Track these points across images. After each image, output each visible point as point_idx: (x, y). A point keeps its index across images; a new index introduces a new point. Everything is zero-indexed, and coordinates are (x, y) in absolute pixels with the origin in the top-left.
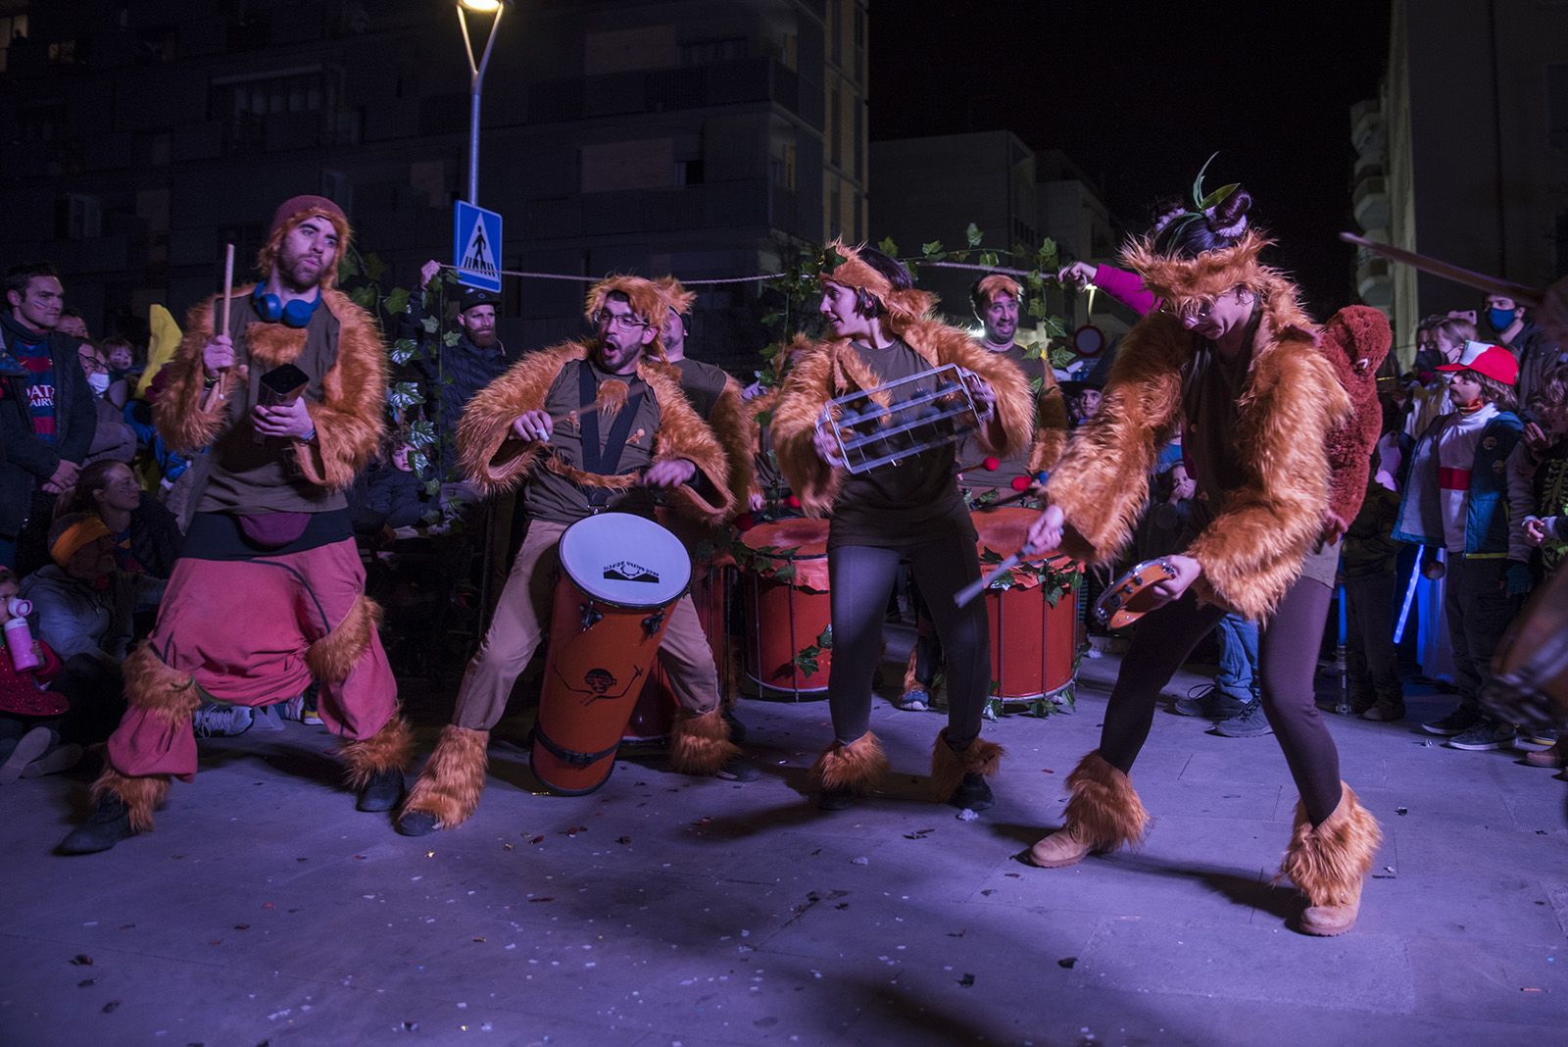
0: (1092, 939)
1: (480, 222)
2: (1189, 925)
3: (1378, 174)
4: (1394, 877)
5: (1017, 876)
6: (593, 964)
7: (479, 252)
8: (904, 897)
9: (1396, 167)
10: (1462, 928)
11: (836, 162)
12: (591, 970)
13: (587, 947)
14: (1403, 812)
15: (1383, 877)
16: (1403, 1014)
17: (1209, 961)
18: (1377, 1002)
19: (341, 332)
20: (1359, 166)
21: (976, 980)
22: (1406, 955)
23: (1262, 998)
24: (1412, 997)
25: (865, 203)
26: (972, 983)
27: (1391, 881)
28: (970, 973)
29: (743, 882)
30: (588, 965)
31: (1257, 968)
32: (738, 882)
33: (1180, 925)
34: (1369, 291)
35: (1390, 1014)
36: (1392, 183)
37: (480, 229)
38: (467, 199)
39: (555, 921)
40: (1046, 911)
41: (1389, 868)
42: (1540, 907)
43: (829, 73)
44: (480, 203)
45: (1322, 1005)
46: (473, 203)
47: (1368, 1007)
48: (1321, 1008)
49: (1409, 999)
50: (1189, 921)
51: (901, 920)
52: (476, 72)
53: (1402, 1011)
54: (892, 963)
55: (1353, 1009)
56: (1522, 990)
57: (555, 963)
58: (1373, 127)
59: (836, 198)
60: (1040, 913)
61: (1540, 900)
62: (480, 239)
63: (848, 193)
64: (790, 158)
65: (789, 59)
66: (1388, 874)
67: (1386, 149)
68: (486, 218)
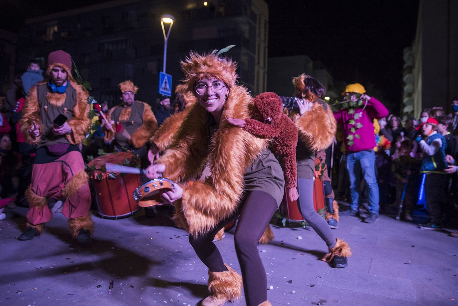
0: (324, 273)
1: (166, 78)
2: (351, 272)
3: (411, 69)
4: (410, 264)
5: (304, 255)
6: (192, 269)
7: (166, 86)
8: (273, 258)
9: (416, 66)
10: (431, 280)
11: (259, 63)
12: (192, 270)
13: (191, 265)
14: (413, 246)
15: (407, 264)
16: (413, 302)
17: (357, 282)
18: (405, 298)
19: (77, 94)
20: (405, 66)
21: (292, 281)
22: (414, 285)
23: (371, 293)
24: (415, 297)
25: (266, 75)
26: (291, 282)
27: (410, 265)
28: (291, 280)
29: (231, 251)
30: (191, 269)
31: (370, 285)
32: (230, 251)
33: (348, 271)
34: (407, 101)
35: (409, 301)
36: (415, 71)
37: (166, 79)
38: (162, 71)
39: (183, 258)
40: (312, 265)
41: (409, 262)
42: (454, 276)
43: (257, 39)
44: (167, 72)
45: (389, 296)
46: (164, 72)
47: (402, 299)
48: (388, 297)
49: (415, 298)
50: (351, 271)
51: (272, 264)
52: (166, 38)
53: (412, 301)
54: (270, 275)
55: (398, 299)
56: (449, 299)
57: (183, 268)
58: (410, 55)
59: (258, 73)
60: (310, 265)
61: (455, 274)
62: (166, 82)
63: (261, 72)
64: (246, 62)
65: (247, 35)
66: (409, 263)
67: (414, 62)
68: (168, 77)
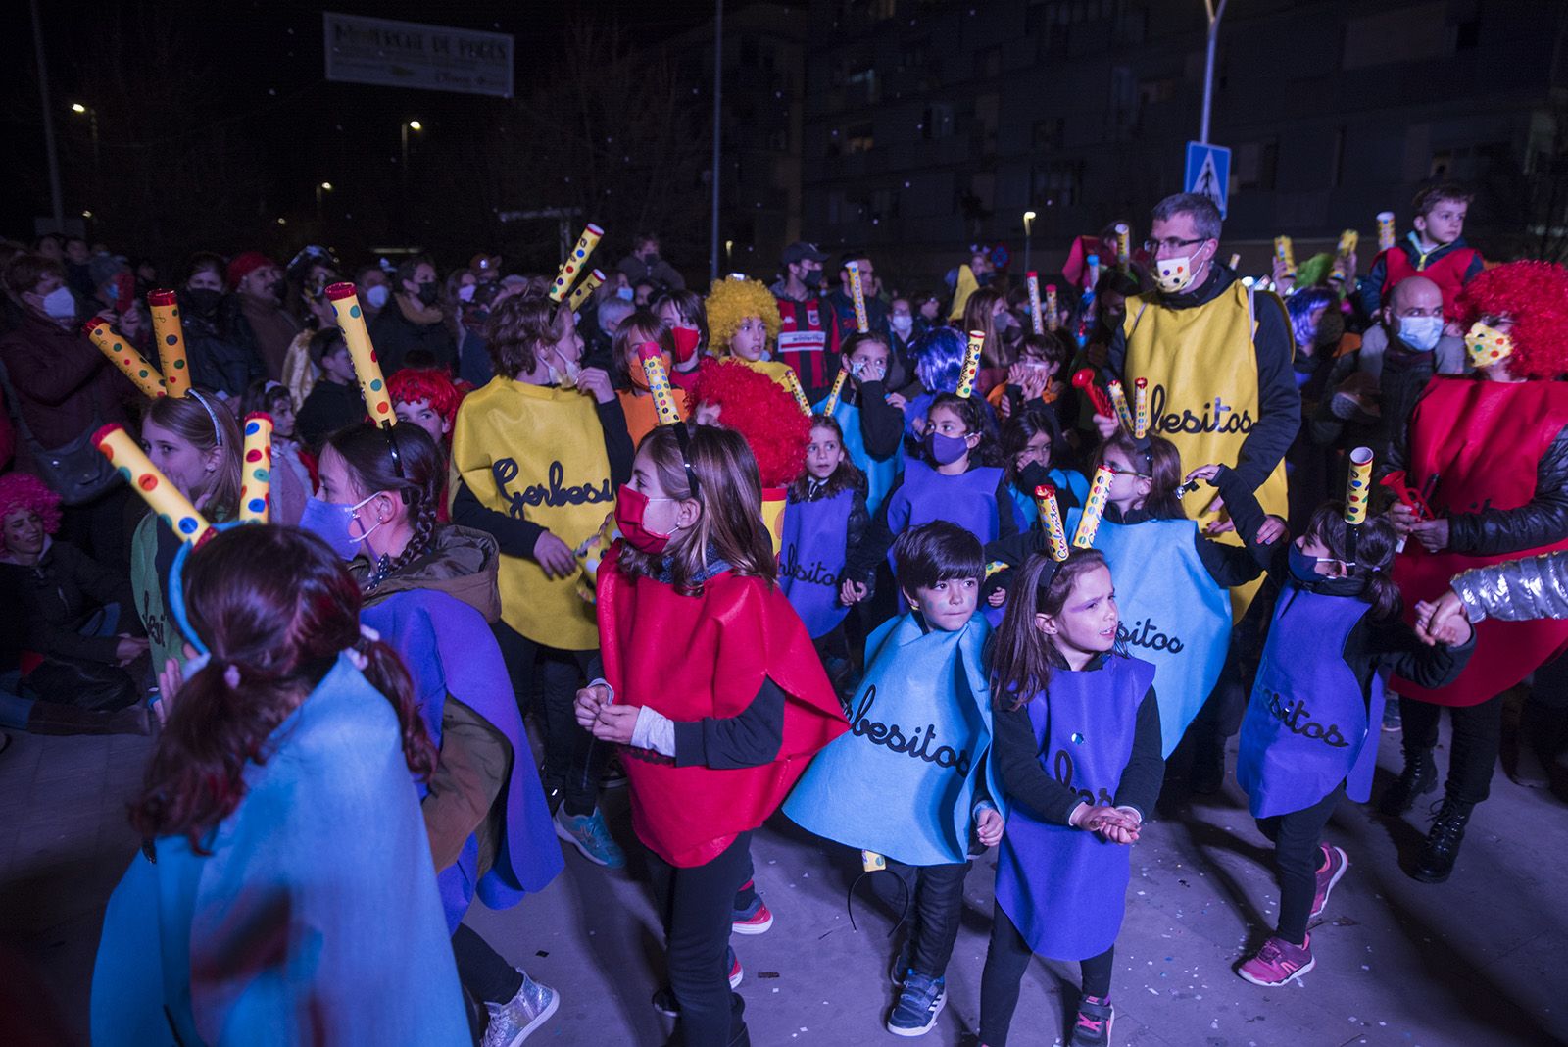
1: (1209, 158)
7: (1207, 185)
37: (1208, 165)
38: (1198, 138)
44: (1212, 140)
46: (1204, 142)
52: (1212, 19)
62: (1208, 174)
68: (1216, 154)
